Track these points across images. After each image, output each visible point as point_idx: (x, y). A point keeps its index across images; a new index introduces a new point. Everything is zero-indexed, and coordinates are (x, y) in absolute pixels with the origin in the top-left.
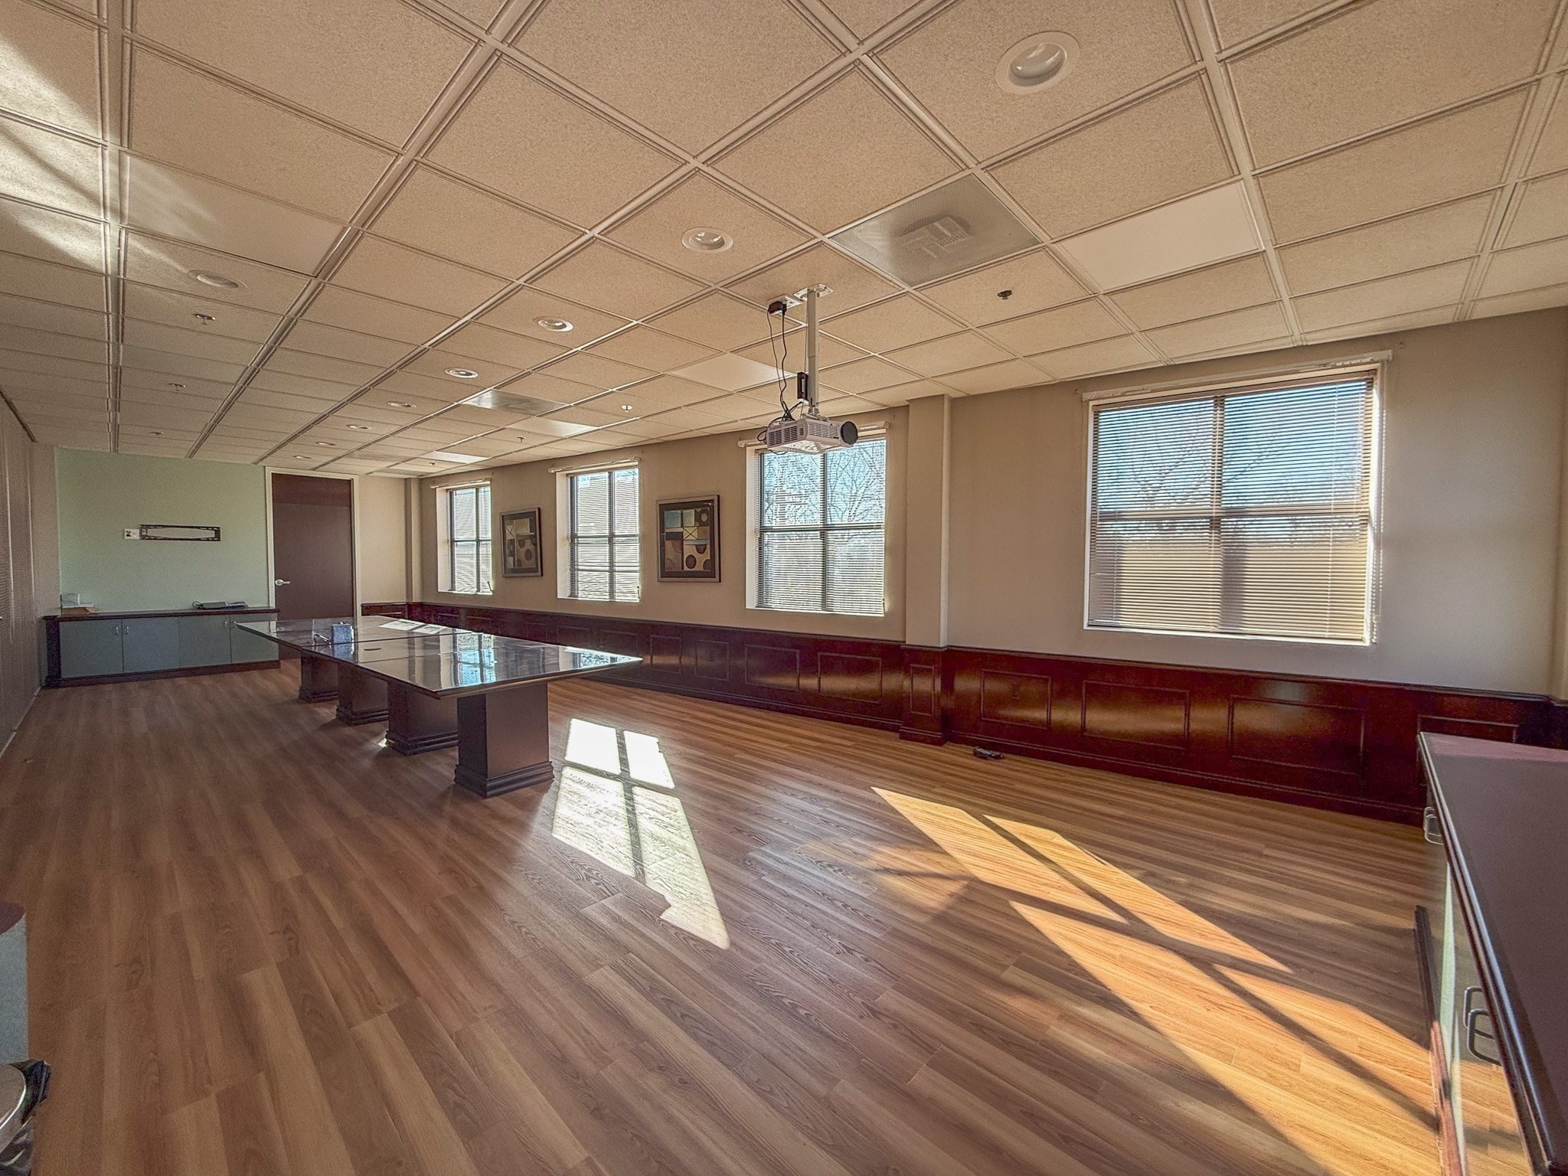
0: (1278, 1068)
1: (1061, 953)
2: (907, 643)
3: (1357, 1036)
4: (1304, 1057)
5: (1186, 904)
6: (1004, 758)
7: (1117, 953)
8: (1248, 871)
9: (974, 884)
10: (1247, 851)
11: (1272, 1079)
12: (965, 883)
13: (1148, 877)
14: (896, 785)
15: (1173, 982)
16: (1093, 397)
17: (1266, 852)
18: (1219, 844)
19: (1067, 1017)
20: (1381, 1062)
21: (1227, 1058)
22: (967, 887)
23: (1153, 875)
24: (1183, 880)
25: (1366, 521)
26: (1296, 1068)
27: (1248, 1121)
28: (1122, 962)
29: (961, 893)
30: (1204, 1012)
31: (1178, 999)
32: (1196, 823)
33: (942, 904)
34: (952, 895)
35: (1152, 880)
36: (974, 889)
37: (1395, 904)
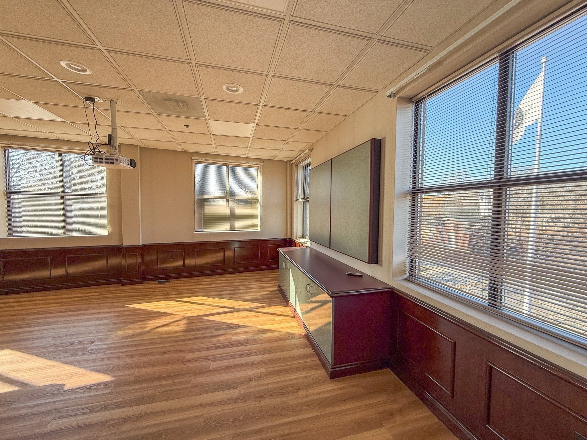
0: (272, 321)
1: (223, 323)
2: (123, 245)
3: (279, 310)
4: (275, 318)
5: (241, 301)
6: (170, 281)
7: (235, 317)
8: (248, 289)
9: (190, 318)
10: (245, 285)
11: (273, 324)
12: (187, 319)
13: (230, 298)
14: (135, 302)
15: (248, 317)
16: (195, 158)
17: (249, 284)
18: (240, 286)
19: (234, 334)
20: (284, 312)
21: (265, 324)
22: (188, 320)
23: (231, 297)
24: (237, 296)
25: (258, 202)
26: (274, 320)
27: (274, 332)
28: (237, 318)
29: (188, 322)
30: (256, 319)
31: (251, 319)
32: (232, 283)
33: (184, 327)
34: (185, 324)
35: (231, 298)
36: (190, 320)
37: (273, 286)
